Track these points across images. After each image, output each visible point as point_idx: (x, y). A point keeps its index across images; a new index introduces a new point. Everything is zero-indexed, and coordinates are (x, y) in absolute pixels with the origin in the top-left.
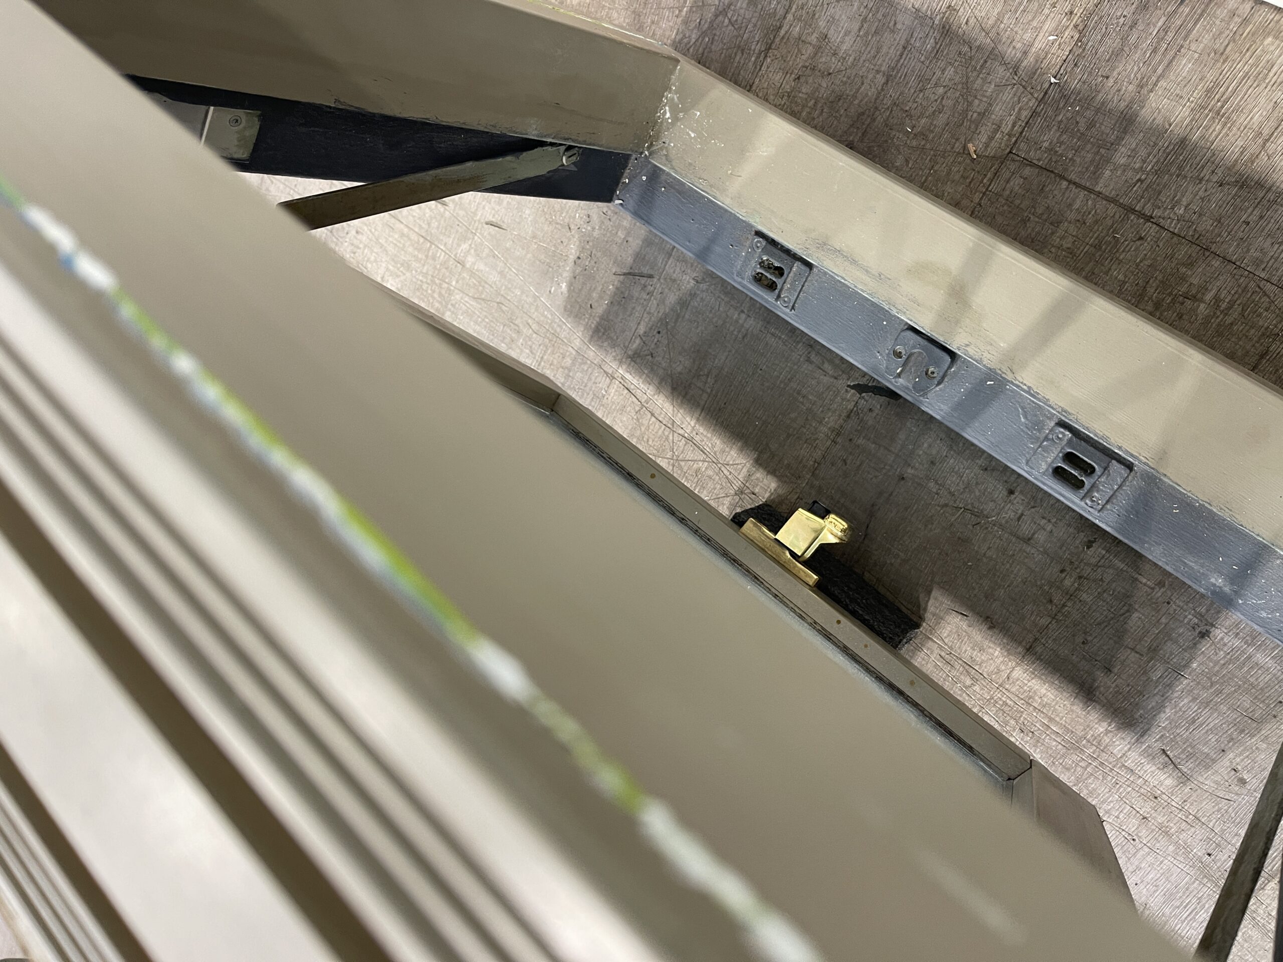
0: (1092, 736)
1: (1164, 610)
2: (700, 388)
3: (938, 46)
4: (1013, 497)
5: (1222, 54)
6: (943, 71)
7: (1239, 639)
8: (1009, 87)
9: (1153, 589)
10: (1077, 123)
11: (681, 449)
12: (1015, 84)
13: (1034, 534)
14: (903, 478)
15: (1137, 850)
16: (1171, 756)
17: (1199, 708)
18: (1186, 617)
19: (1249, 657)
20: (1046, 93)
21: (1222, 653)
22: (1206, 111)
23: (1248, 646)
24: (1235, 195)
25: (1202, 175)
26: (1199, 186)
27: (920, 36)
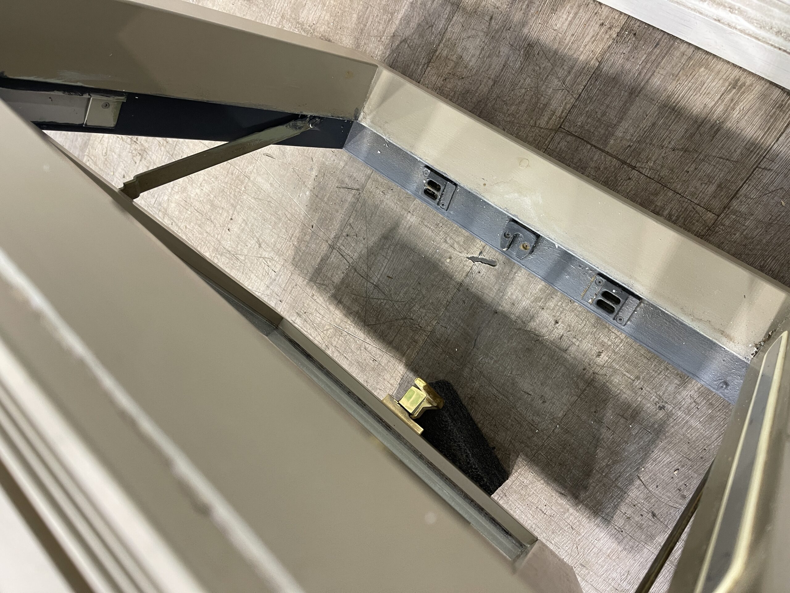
0: (599, 468)
1: (640, 393)
2: (383, 256)
3: (522, 66)
4: (557, 325)
5: (676, 76)
6: (525, 80)
7: (681, 411)
8: (560, 91)
9: (634, 381)
10: (596, 112)
11: (371, 292)
12: (563, 89)
13: (569, 347)
14: (496, 313)
15: (624, 538)
16: (643, 480)
17: (658, 452)
18: (651, 397)
19: (687, 422)
20: (580, 95)
21: (671, 419)
22: (667, 108)
23: (686, 415)
24: (682, 156)
25: (663, 144)
26: (662, 150)
27: (512, 60)
